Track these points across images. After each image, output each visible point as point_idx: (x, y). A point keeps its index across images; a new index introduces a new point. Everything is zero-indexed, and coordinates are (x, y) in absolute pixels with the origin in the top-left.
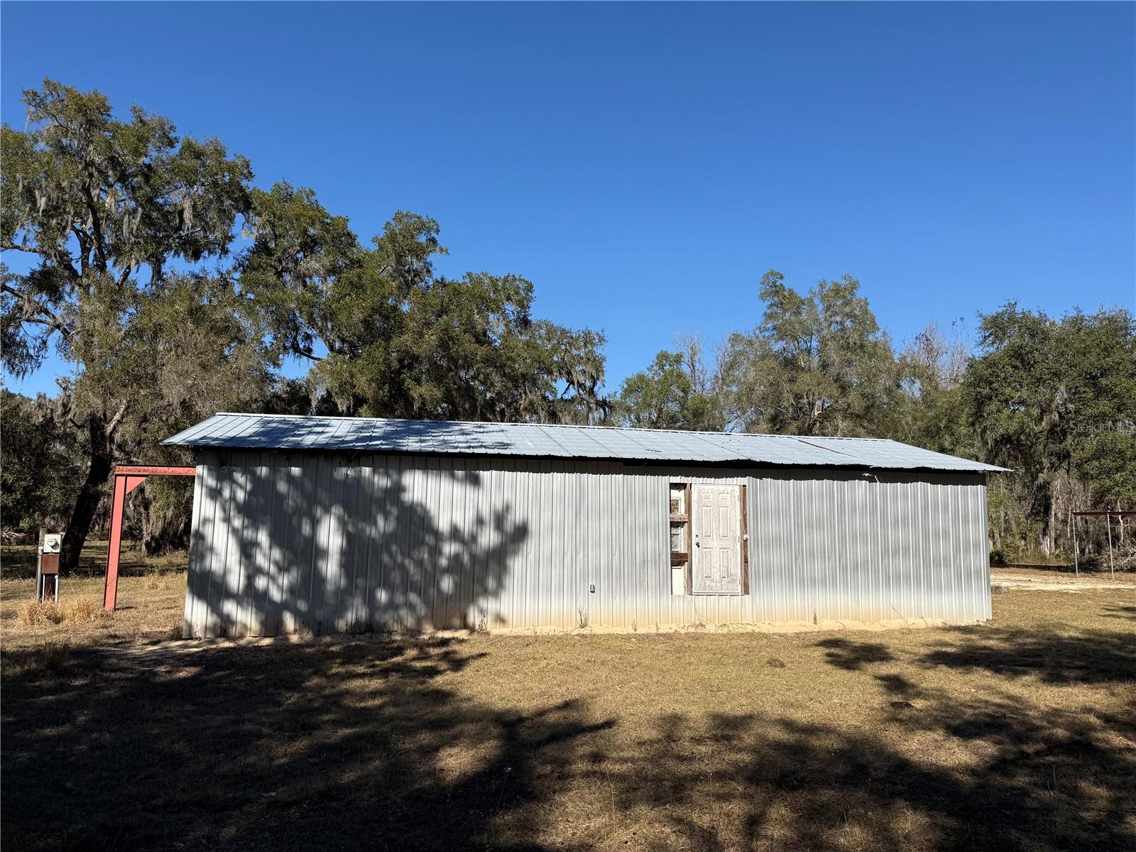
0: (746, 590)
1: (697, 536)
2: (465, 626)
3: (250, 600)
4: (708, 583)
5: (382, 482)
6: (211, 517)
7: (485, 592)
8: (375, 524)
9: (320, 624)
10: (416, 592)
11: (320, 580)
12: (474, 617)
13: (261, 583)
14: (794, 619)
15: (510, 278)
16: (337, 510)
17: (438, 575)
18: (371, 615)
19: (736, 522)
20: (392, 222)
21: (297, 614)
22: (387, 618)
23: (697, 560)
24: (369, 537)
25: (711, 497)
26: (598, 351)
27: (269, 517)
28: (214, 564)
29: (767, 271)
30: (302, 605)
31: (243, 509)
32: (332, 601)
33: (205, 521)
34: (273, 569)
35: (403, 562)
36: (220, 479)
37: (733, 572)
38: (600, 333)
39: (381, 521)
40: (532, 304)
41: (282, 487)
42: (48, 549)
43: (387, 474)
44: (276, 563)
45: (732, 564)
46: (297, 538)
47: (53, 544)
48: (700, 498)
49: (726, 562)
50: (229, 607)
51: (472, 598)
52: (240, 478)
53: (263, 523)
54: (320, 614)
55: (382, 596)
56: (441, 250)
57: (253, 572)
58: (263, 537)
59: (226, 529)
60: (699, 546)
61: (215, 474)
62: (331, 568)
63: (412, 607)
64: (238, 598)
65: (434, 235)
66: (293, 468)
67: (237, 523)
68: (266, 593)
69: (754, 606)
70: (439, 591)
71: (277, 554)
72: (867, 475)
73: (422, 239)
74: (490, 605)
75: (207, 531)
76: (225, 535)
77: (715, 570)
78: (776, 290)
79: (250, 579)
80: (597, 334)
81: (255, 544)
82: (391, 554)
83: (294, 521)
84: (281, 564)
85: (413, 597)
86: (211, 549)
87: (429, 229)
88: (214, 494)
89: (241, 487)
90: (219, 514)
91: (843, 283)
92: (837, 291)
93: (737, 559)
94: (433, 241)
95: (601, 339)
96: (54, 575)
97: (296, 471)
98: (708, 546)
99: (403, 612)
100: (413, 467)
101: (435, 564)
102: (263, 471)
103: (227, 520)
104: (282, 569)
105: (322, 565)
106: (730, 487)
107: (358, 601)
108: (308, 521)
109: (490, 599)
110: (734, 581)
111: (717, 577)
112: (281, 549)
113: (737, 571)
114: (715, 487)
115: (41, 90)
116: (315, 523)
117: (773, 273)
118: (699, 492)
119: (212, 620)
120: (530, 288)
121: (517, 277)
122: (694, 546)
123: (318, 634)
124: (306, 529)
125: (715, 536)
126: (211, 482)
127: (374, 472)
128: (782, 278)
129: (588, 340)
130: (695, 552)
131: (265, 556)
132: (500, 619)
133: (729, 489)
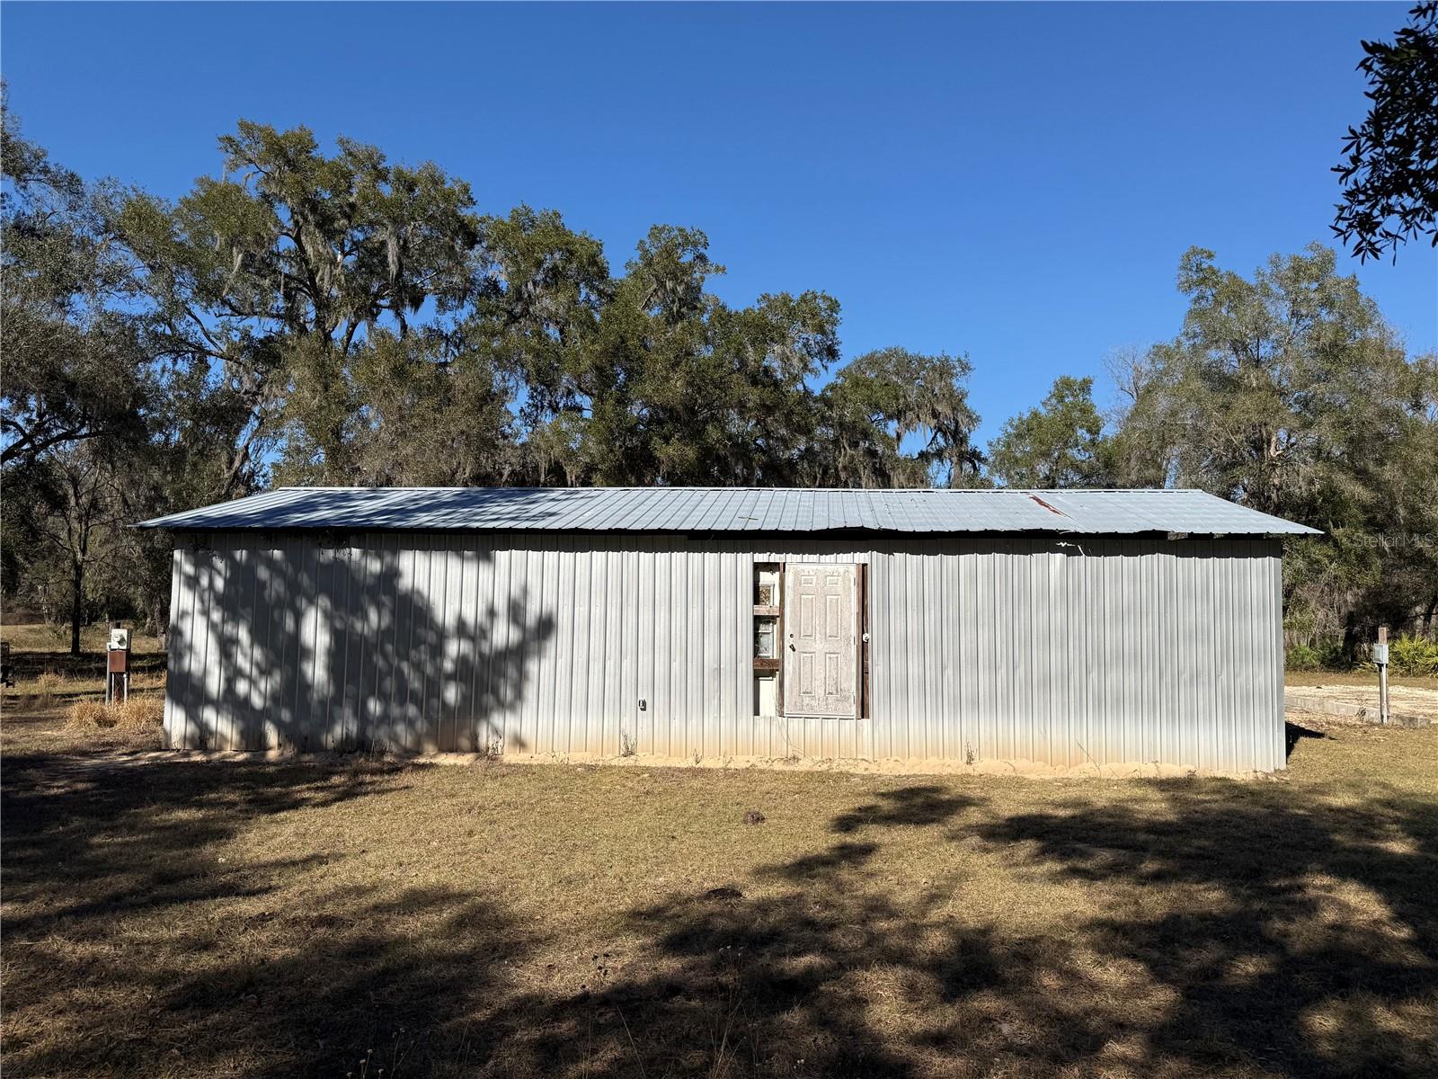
0: (864, 712)
1: (791, 636)
2: (475, 749)
3: (230, 708)
4: (807, 700)
5: (375, 566)
6: (190, 610)
7: (502, 705)
8: (365, 618)
9: (306, 738)
10: (416, 705)
11: (307, 687)
12: (485, 737)
13: (242, 687)
14: (938, 756)
15: (809, 297)
16: (324, 601)
17: (442, 681)
18: (362, 730)
19: (850, 617)
20: (647, 241)
21: (280, 725)
22: (382, 733)
23: (791, 668)
24: (362, 635)
25: (814, 581)
26: (959, 383)
27: (249, 610)
28: (192, 664)
29: (1187, 249)
30: (286, 715)
31: (223, 601)
32: (319, 712)
33: (182, 615)
34: (255, 672)
35: (399, 665)
36: (197, 565)
37: (844, 686)
38: (963, 359)
39: (373, 616)
40: (838, 329)
41: (263, 573)
42: (115, 645)
43: (380, 557)
44: (258, 665)
45: (844, 675)
46: (281, 637)
47: (119, 639)
48: (797, 582)
49: (834, 672)
50: (209, 715)
51: (483, 713)
52: (220, 564)
53: (243, 617)
54: (305, 727)
55: (374, 706)
56: (717, 269)
57: (233, 674)
58: (243, 634)
59: (205, 623)
60: (794, 650)
61: (193, 559)
62: (317, 671)
63: (410, 723)
64: (217, 705)
65: (702, 250)
66: (275, 551)
67: (216, 616)
68: (246, 701)
69: (876, 735)
70: (444, 704)
71: (258, 654)
72: (1063, 545)
73: (687, 258)
74: (506, 722)
75: (186, 626)
76: (205, 630)
77: (817, 683)
78: (1205, 277)
79: (230, 683)
80: (959, 360)
81: (235, 641)
82: (385, 656)
83: (276, 614)
84: (263, 666)
85: (412, 710)
86: (190, 647)
87: (695, 245)
88: (192, 582)
89: (219, 573)
90: (198, 606)
91: (1308, 255)
92: (1299, 270)
93: (851, 667)
94: (702, 258)
95: (965, 368)
96: (122, 674)
97: (277, 554)
98: (808, 650)
99: (400, 728)
100: (412, 547)
101: (439, 669)
102: (241, 555)
103: (206, 613)
104: (265, 672)
105: (308, 668)
106: (844, 565)
107: (348, 712)
108: (292, 616)
109: (508, 715)
110: (846, 699)
111: (820, 692)
112: (262, 648)
113: (852, 686)
114: (820, 567)
115: (237, 135)
116: (299, 617)
117: (1195, 252)
118: (796, 574)
119: (191, 728)
120: (834, 306)
121: (819, 294)
122: (788, 650)
123: (303, 750)
124: (289, 624)
125: (818, 636)
126: (189, 569)
127: (365, 554)
128: (1210, 256)
129: (944, 370)
130: (789, 658)
131: (245, 655)
132: (519, 743)
133: (841, 569)
